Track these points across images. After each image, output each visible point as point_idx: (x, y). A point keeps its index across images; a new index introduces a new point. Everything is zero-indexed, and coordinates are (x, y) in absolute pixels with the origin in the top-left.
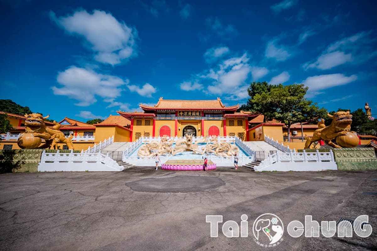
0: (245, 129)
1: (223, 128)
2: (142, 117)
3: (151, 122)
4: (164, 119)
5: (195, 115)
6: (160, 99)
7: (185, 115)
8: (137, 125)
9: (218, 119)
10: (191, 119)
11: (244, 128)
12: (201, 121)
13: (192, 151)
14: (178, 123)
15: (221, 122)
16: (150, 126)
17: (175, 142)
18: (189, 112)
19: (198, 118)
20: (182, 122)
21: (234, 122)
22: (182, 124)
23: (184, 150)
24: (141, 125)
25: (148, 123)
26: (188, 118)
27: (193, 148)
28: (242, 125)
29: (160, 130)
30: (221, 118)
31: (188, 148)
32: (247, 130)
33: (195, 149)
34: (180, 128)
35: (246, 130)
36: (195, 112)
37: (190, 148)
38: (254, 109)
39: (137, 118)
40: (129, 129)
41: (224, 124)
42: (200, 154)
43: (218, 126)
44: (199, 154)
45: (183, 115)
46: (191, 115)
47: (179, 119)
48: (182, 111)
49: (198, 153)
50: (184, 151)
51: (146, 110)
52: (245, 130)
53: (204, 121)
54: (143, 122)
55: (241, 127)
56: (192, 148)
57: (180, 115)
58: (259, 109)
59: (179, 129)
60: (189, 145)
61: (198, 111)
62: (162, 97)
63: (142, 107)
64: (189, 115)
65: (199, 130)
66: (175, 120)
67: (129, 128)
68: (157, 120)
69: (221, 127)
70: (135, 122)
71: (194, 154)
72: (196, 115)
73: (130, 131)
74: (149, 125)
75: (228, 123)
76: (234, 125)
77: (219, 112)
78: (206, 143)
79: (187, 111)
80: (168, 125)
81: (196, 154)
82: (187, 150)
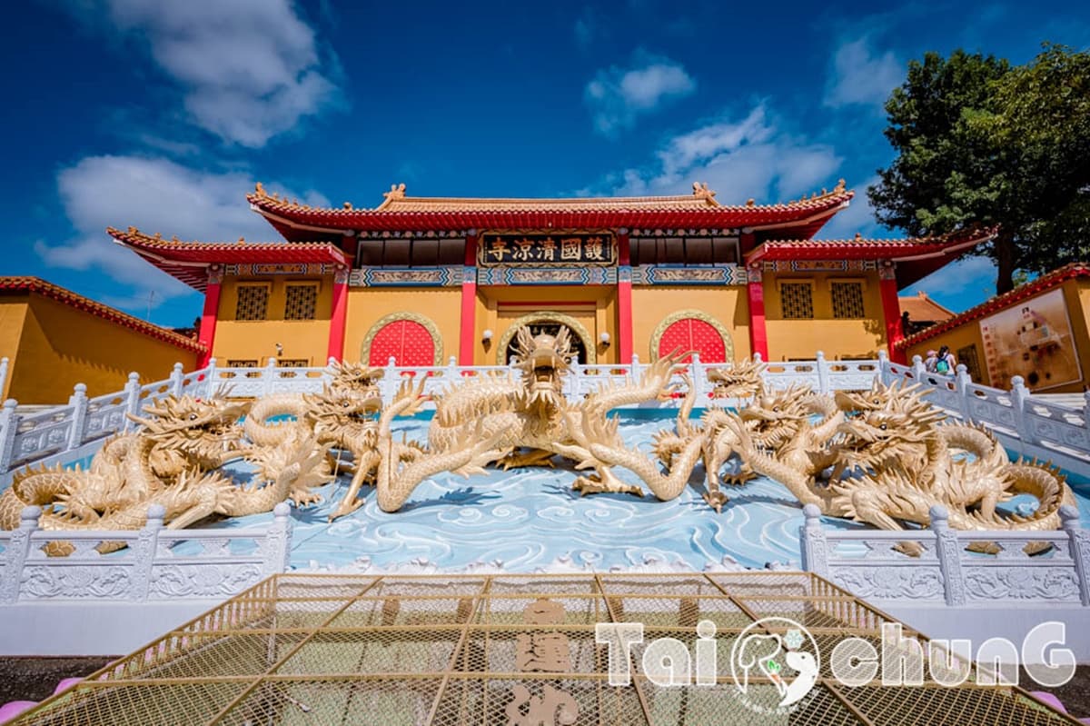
0: (879, 337)
1: (746, 329)
2: (271, 269)
3: (319, 300)
4: (396, 280)
5: (578, 256)
6: (390, 196)
7: (519, 260)
8: (240, 316)
9: (713, 279)
10: (558, 279)
11: (875, 331)
12: (611, 293)
13: (570, 464)
14: (479, 304)
15: (733, 294)
16: (317, 322)
17: (431, 406)
18: (544, 238)
19: (598, 276)
20: (505, 302)
21: (814, 297)
22: (500, 314)
23: (495, 455)
24: (261, 316)
25: (299, 308)
26: (537, 272)
27: (580, 435)
28: (858, 313)
29: (374, 342)
30: (734, 272)
31: (529, 442)
32: (898, 342)
33: (599, 448)
34: (488, 334)
35: (890, 342)
36: (579, 241)
37: (550, 441)
38: (950, 202)
39: (241, 279)
40: (191, 342)
41: (751, 310)
42: (646, 492)
43: (712, 321)
44: (635, 495)
45: (507, 258)
46: (558, 258)
47: (483, 281)
48: (504, 238)
49: (626, 487)
50: (491, 464)
51: (293, 225)
52: (879, 343)
53: (635, 292)
54: (277, 299)
55: (857, 324)
56: (571, 441)
57: (492, 259)
58: (992, 196)
59: (486, 342)
60: (539, 413)
61: (594, 237)
62: (402, 186)
63: (262, 207)
64: (542, 260)
65: (606, 344)
66: (460, 288)
67: (190, 336)
68: (358, 288)
69: (736, 323)
70: (230, 299)
71: (589, 494)
72: (584, 259)
73: (197, 350)
74: (311, 316)
75: (774, 301)
76: (815, 312)
77: (716, 240)
78: (672, 413)
79: (530, 238)
80: (422, 319)
81: (606, 493)
82: (525, 458)
